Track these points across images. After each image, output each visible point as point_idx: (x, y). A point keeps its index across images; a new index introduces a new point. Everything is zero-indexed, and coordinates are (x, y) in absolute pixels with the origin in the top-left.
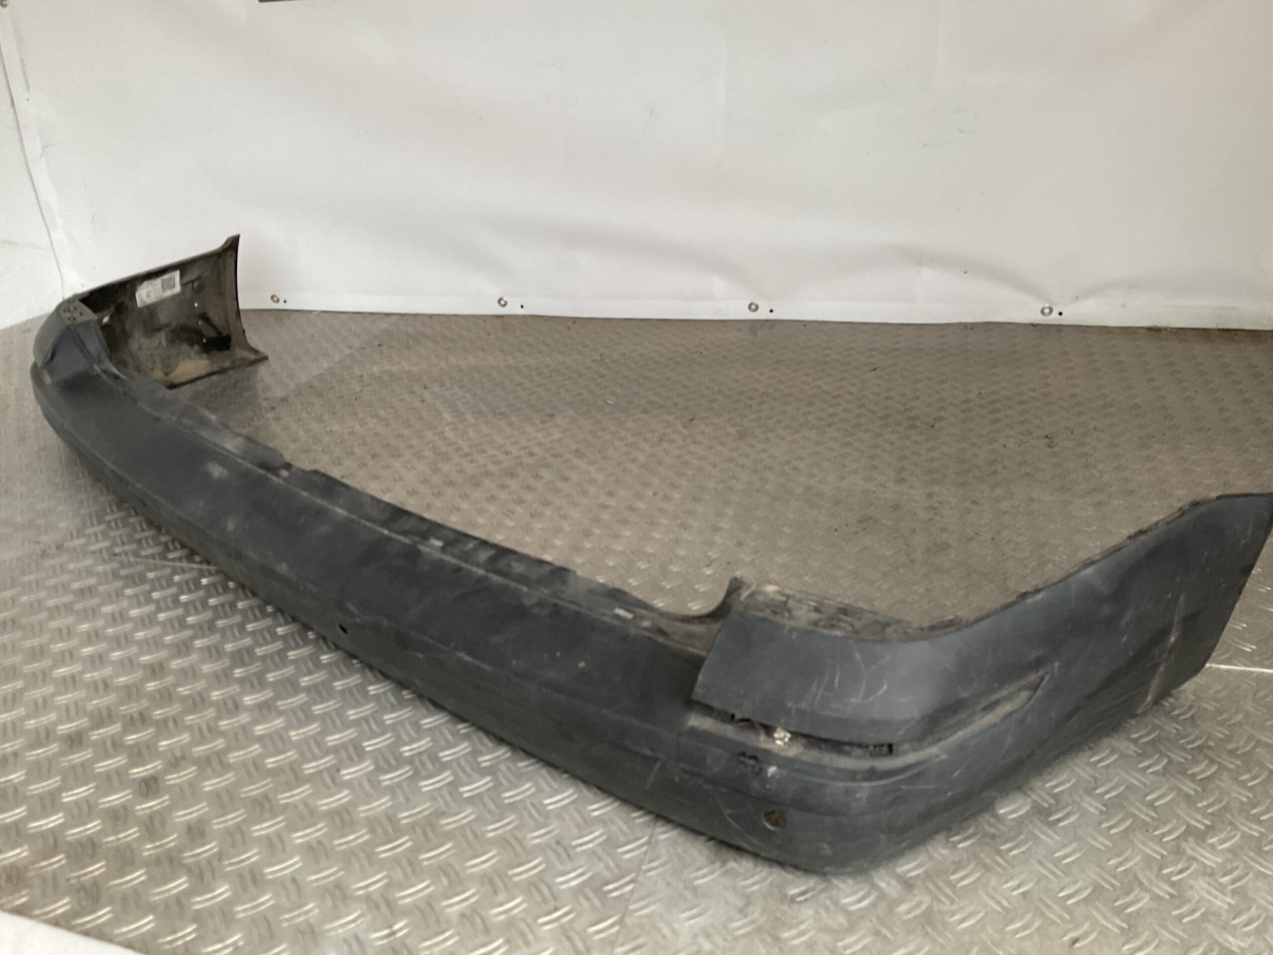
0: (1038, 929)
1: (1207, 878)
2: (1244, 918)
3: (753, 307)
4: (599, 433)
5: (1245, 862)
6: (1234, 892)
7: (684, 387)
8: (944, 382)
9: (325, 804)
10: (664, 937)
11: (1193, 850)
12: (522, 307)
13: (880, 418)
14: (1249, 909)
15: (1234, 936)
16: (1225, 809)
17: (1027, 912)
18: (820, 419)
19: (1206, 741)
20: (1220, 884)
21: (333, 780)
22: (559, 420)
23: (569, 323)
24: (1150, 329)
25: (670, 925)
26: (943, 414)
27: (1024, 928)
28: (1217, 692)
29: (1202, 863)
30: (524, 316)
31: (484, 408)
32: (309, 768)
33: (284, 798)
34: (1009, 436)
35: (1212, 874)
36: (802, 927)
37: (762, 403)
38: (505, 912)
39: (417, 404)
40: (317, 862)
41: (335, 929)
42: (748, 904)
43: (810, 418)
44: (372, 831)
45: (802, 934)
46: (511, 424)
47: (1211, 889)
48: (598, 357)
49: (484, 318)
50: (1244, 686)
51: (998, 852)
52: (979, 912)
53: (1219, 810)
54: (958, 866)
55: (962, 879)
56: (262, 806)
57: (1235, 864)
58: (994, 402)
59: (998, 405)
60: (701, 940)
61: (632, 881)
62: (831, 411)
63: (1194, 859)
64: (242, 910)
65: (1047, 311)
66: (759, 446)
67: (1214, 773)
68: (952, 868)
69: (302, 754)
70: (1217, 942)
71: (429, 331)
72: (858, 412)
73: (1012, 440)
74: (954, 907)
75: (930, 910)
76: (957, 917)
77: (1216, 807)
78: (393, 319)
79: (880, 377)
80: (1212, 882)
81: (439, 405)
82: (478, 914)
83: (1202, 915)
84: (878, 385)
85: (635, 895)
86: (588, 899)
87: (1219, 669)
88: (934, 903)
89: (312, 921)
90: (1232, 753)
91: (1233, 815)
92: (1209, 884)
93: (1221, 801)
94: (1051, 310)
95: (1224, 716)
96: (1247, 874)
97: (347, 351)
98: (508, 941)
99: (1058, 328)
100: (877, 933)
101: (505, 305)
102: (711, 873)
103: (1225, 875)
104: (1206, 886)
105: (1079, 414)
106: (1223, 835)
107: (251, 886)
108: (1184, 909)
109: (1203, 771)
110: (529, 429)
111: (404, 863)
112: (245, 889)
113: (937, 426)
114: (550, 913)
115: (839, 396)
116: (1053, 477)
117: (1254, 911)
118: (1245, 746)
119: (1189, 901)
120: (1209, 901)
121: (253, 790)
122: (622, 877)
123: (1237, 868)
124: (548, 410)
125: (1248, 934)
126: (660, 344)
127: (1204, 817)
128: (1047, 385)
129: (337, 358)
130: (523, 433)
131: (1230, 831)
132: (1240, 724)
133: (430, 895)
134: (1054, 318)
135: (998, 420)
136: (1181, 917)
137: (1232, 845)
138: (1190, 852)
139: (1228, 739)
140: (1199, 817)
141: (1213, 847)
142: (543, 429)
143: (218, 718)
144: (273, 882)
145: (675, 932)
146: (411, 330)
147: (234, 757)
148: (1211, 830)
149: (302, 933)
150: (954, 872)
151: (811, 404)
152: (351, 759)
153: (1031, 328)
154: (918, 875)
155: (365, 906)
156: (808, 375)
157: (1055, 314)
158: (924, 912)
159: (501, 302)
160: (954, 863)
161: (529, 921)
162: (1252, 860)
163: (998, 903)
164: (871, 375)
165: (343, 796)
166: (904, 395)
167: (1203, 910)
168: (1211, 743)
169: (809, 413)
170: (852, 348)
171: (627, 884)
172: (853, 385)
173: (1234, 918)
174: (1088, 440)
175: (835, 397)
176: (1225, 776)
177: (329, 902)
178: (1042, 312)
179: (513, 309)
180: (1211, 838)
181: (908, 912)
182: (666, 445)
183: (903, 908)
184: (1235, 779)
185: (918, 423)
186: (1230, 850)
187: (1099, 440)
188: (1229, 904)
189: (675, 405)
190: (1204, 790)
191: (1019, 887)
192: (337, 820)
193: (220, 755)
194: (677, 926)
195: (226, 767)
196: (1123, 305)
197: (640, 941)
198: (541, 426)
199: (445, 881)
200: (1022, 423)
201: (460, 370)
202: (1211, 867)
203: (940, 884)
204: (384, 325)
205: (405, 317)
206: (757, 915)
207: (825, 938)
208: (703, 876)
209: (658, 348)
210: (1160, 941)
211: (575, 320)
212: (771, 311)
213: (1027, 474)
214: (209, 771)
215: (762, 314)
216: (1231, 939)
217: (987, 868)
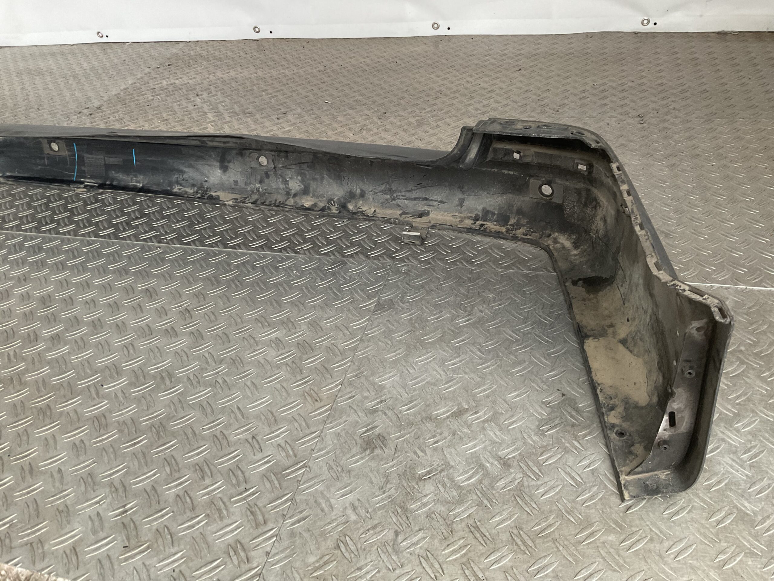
0: (601, 499)
1: (731, 456)
2: (757, 487)
3: (436, 26)
4: (318, 126)
5: (762, 441)
6: (751, 466)
7: (382, 88)
8: (568, 77)
9: (90, 411)
10: (323, 510)
11: (722, 432)
12: (271, 32)
13: (521, 106)
14: (762, 479)
15: (749, 502)
16: (749, 400)
17: (593, 486)
18: (477, 109)
19: (739, 346)
20: (741, 460)
21: (97, 394)
22: (290, 117)
23: (305, 44)
24: (719, 33)
25: (328, 500)
26: (566, 101)
27: (591, 498)
28: (750, 308)
29: (729, 443)
30: (273, 39)
31: (237, 109)
32: (82, 384)
33: (59, 408)
34: (612, 117)
35: (735, 453)
36: (425, 500)
37: (436, 98)
38: (208, 493)
39: (191, 107)
40: (78, 456)
41: (84, 508)
42: (387, 482)
43: (470, 108)
44: (120, 431)
45: (425, 505)
46: (255, 121)
47: (734, 464)
48: (322, 68)
49: (245, 42)
50: (770, 302)
51: (576, 438)
52: (557, 486)
53: (744, 401)
54: (545, 449)
55: (547, 460)
56: (44, 414)
57: (754, 444)
58: (604, 91)
59: (606, 94)
60: (350, 512)
61: (304, 466)
62: (485, 102)
63: (723, 440)
64: (19, 496)
65: (645, 22)
66: (431, 132)
67: (743, 372)
68: (540, 451)
69: (78, 373)
70: (736, 507)
71: (204, 53)
72: (505, 102)
73: (614, 119)
74: (539, 483)
75: (521, 484)
76: (541, 490)
77: (743, 398)
78: (181, 45)
79: (523, 76)
80: (735, 458)
81: (206, 108)
82: (188, 494)
83: (726, 485)
84: (521, 81)
85: (305, 477)
86: (271, 482)
87: (752, 290)
88: (525, 479)
89: (69, 502)
90: (757, 355)
91: (754, 404)
92: (733, 460)
93: (746, 394)
94: (649, 22)
95: (754, 326)
96: (762, 451)
97: (147, 70)
98: (208, 516)
99: (653, 35)
100: (480, 504)
101: (258, 32)
102: (362, 458)
103: (745, 453)
104: (730, 462)
105: (664, 98)
106: (746, 421)
107: (28, 478)
108: (714, 480)
109: (734, 371)
110: (268, 124)
111: (140, 456)
112: (23, 478)
113: (560, 111)
114: (241, 494)
115: (492, 91)
116: (641, 146)
117: (765, 482)
118: (767, 350)
119: (716, 474)
120: (732, 473)
121: (41, 402)
122: (297, 463)
123: (755, 446)
124: (283, 110)
125: (760, 499)
126: (368, 57)
127: (733, 407)
128: (642, 77)
129: (139, 76)
130: (264, 127)
131: (751, 418)
132: (764, 332)
133: (155, 481)
134: (650, 28)
135: (605, 105)
136: (710, 487)
137: (752, 428)
138: (720, 435)
139: (755, 344)
140: (729, 407)
141: (738, 430)
142: (278, 124)
143: (22, 347)
144: (44, 473)
145: (331, 507)
146: (192, 53)
147: (29, 377)
148: (738, 416)
149: (60, 512)
150: (541, 454)
151: (472, 98)
152: (111, 376)
153: (635, 35)
154: (514, 457)
155: (108, 490)
156: (471, 76)
157: (651, 25)
158: (517, 486)
159: (256, 30)
160: (543, 447)
161: (225, 500)
162: (767, 440)
163: (573, 478)
164: (517, 74)
165: (104, 405)
166: (539, 88)
167: (727, 481)
168: (743, 348)
169: (469, 105)
170: (505, 55)
171: (300, 469)
172: (503, 82)
173: (749, 488)
174: (668, 117)
175: (489, 92)
176: (751, 374)
177: (83, 488)
178: (642, 23)
179: (264, 35)
180: (737, 423)
181: (504, 488)
182: (364, 133)
183: (501, 483)
184: (759, 376)
185: (547, 109)
186: (750, 433)
187: (676, 117)
188: (747, 476)
189: (374, 102)
190: (735, 385)
191: (589, 465)
192: (96, 424)
193: (20, 375)
194: (333, 501)
195: (23, 384)
196: (701, 16)
197: (305, 514)
198: (277, 121)
199: (168, 469)
200: (622, 106)
201: (224, 82)
202: (736, 447)
203: (530, 463)
204: (174, 50)
205: (190, 44)
206: (393, 491)
207: (442, 508)
208: (357, 461)
209: (366, 60)
210: (692, 507)
211: (308, 41)
212: (449, 29)
213: (623, 145)
214: (11, 388)
215: (442, 31)
216: (746, 504)
217: (566, 450)
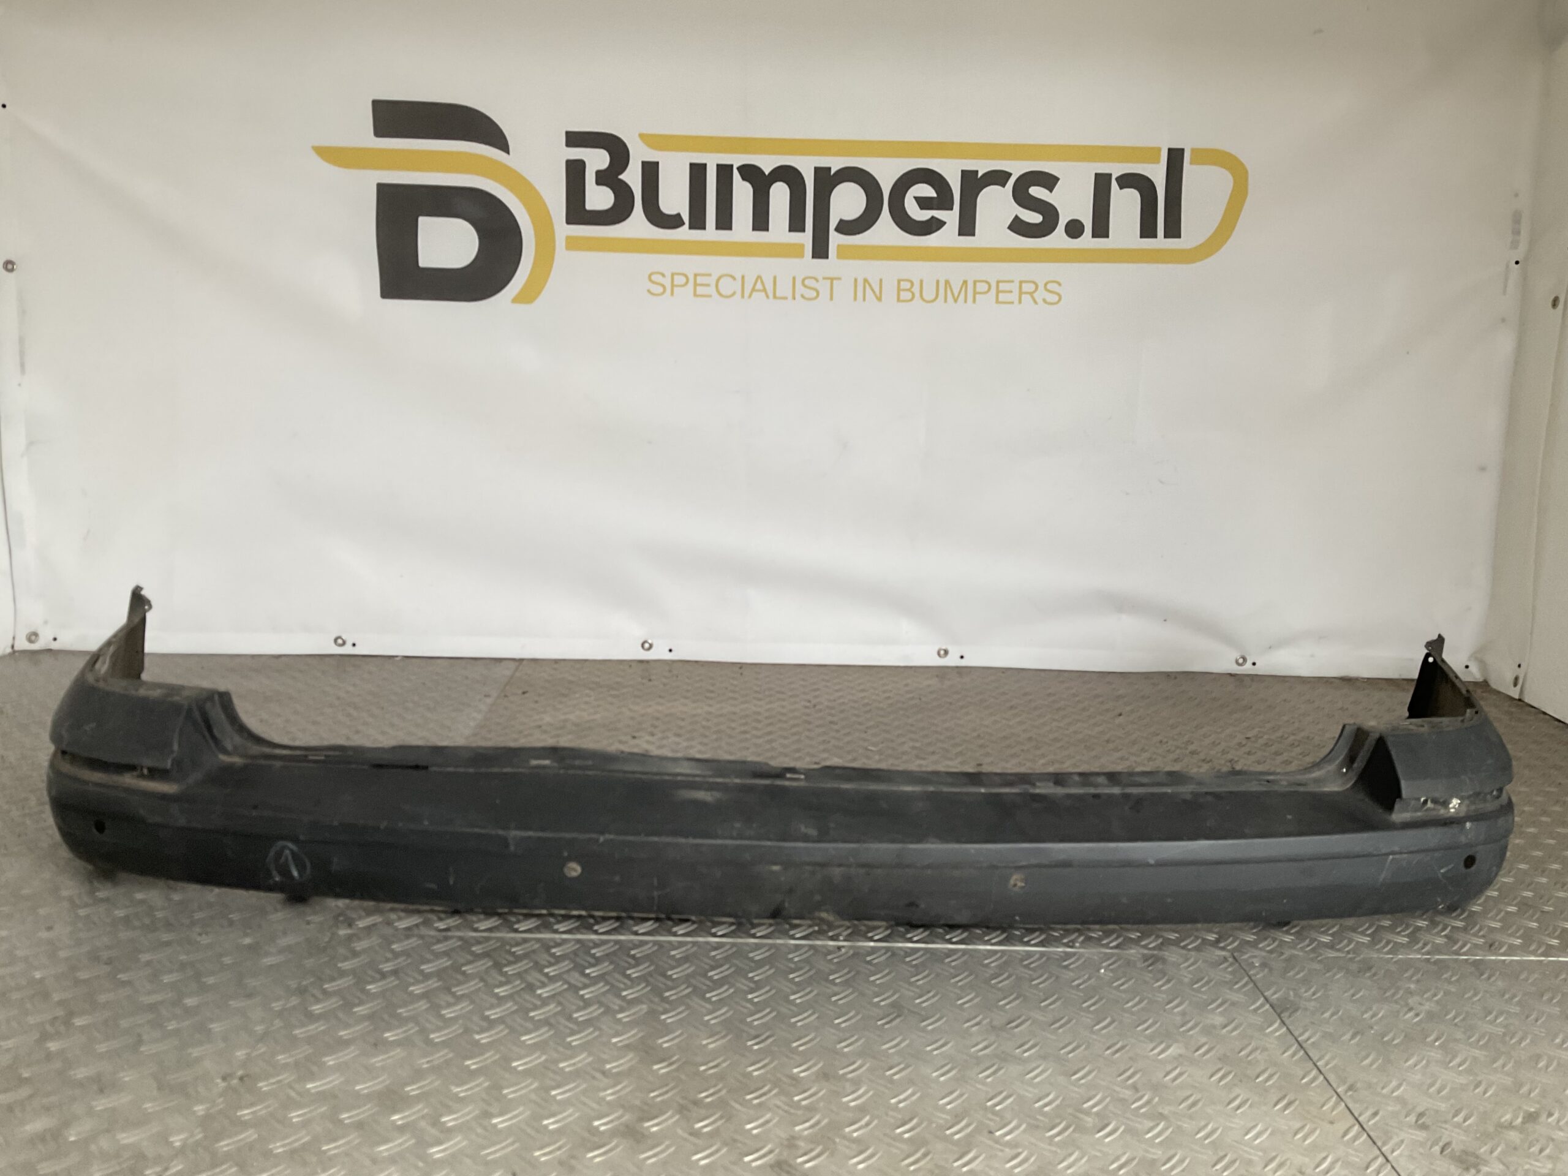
3: (943, 652)
12: (670, 650)
24: (1340, 679)
65: (1241, 661)
94: (1245, 660)
97: (488, 700)
101: (649, 649)
134: (1247, 669)
157: (1248, 665)
159: (647, 646)
178: (1237, 662)
179: (659, 653)
196: (1313, 655)
212: (962, 657)
215: (952, 661)
